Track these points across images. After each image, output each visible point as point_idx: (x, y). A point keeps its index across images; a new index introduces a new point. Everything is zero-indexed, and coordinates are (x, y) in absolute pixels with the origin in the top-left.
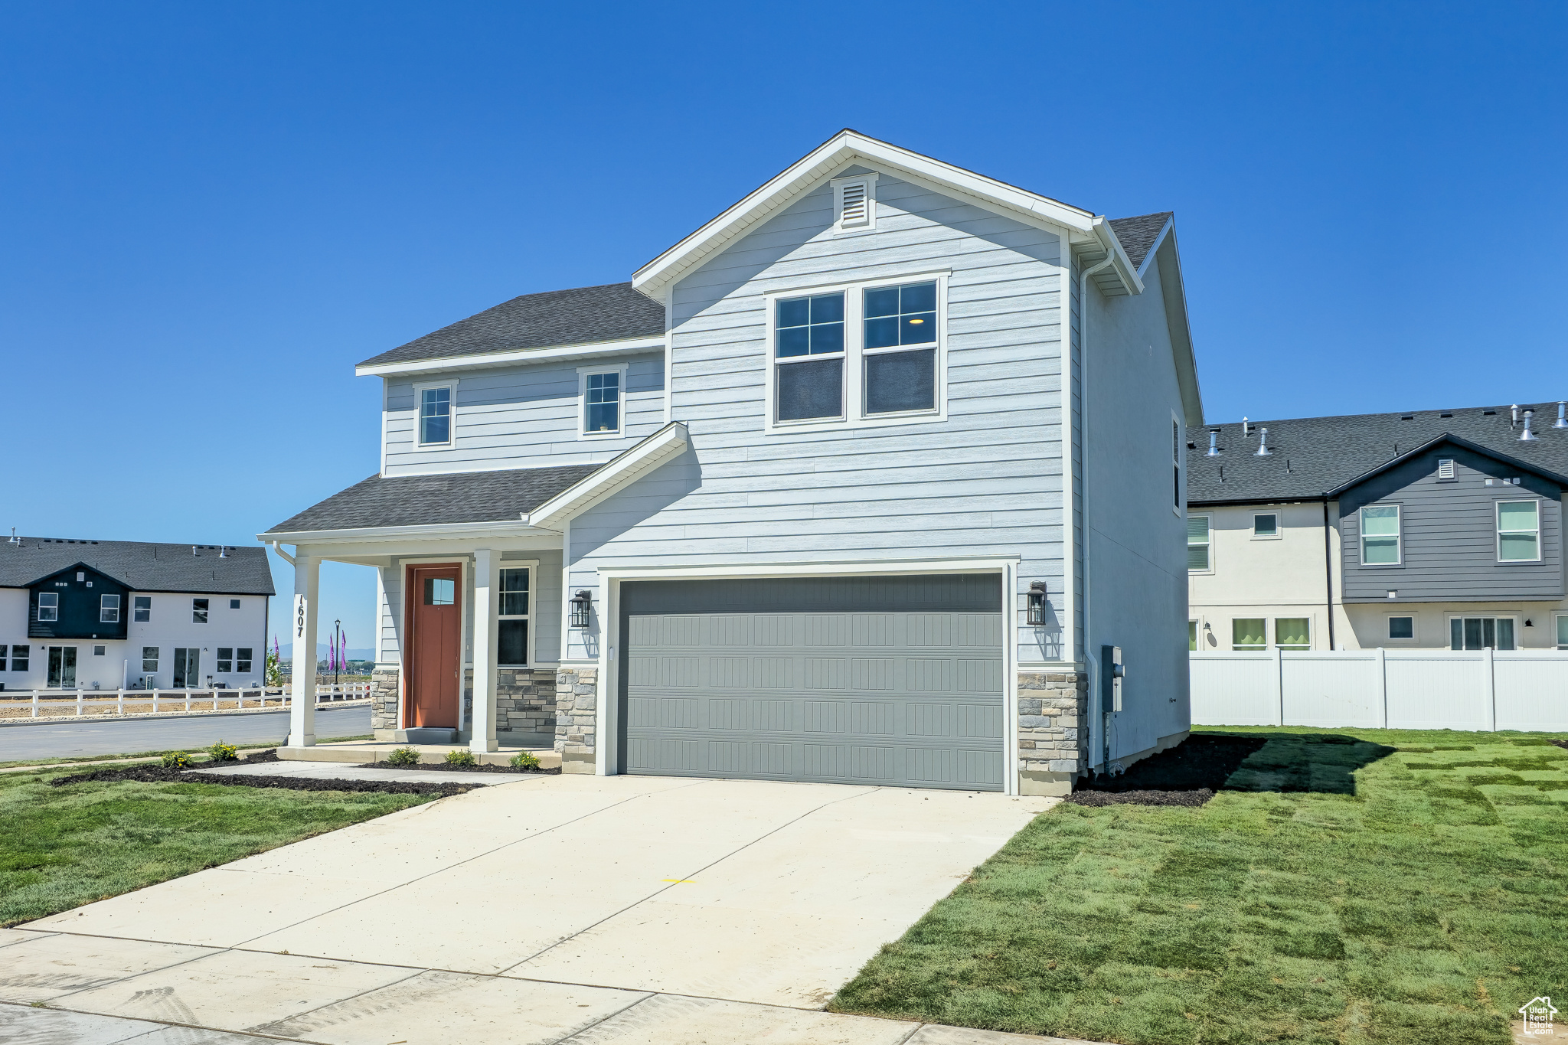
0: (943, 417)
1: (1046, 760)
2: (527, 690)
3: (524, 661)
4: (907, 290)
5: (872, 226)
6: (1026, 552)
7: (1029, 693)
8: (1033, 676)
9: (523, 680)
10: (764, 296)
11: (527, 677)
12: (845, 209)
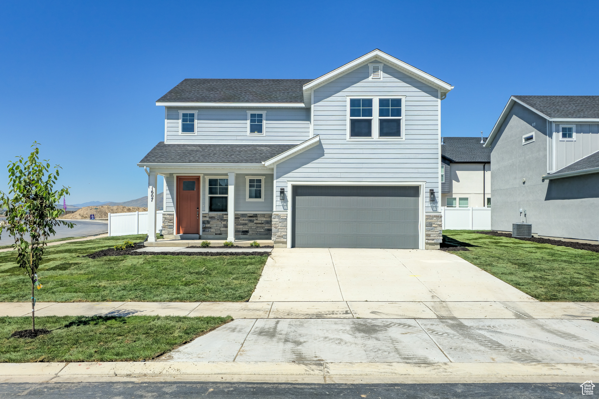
0: (404, 139)
1: (433, 240)
3: (226, 211)
4: (393, 100)
5: (382, 79)
6: (428, 180)
7: (429, 221)
8: (430, 216)
10: (346, 97)
12: (373, 73)
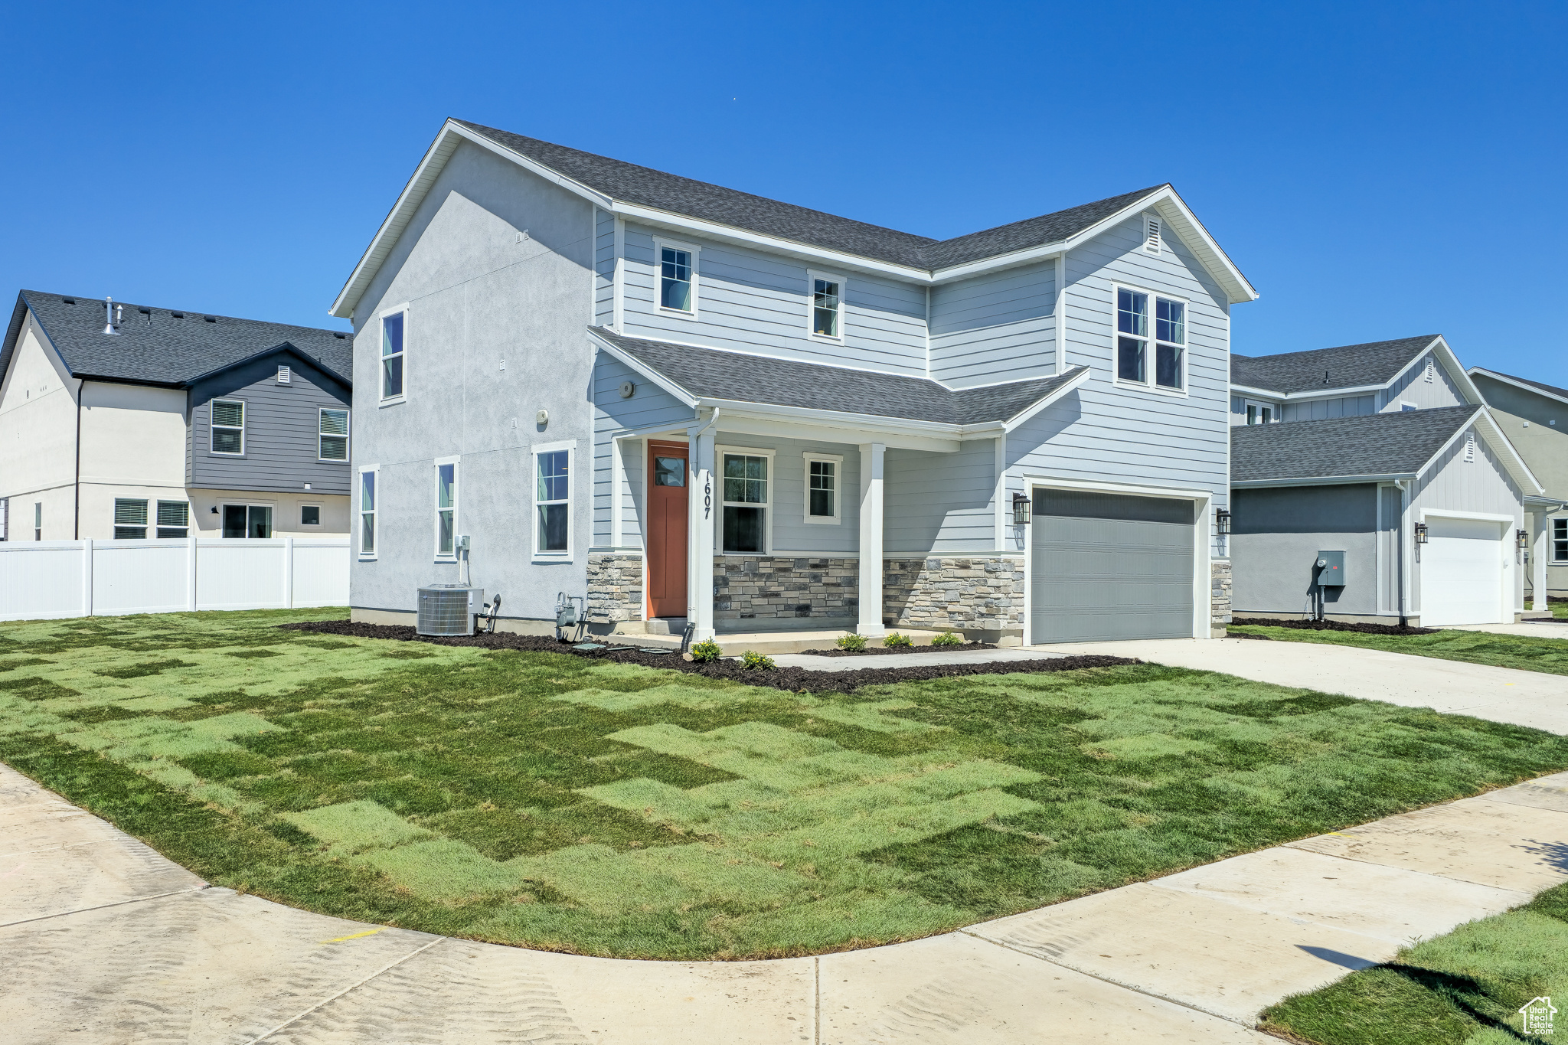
0: (1185, 395)
1: (1222, 616)
2: (769, 576)
3: (762, 550)
4: (1172, 305)
5: (1160, 254)
6: (1214, 489)
7: (1217, 576)
8: (1218, 566)
9: (765, 568)
10: (1110, 283)
11: (768, 564)
12: (1149, 237)
